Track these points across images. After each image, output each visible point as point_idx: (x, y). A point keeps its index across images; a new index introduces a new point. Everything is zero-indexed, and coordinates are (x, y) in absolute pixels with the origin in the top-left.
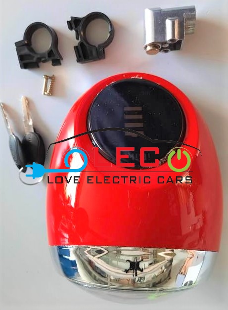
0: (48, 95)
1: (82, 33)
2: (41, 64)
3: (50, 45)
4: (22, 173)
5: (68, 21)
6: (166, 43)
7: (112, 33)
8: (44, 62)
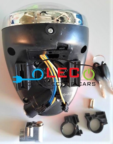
0: (91, 99)
1: (76, 128)
2: (95, 114)
3: (91, 123)
4: (103, 61)
5: (82, 134)
6: (33, 126)
7: (61, 129)
8: (93, 115)
